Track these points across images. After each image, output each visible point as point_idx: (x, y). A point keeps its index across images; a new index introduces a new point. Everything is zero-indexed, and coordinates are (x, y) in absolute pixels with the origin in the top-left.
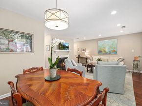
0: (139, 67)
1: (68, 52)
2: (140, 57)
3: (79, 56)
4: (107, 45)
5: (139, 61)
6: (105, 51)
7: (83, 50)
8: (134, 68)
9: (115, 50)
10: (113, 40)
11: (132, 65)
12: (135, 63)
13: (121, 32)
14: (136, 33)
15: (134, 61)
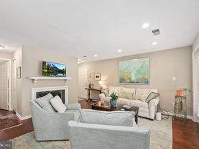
0: (184, 108)
1: (66, 80)
2: (185, 90)
3: (90, 86)
4: (133, 69)
5: (185, 98)
6: (130, 79)
7: (97, 77)
8: (175, 109)
9: (146, 77)
10: (142, 60)
11: (174, 103)
12: (178, 101)
13: (155, 43)
14: (180, 48)
15: (176, 97)
